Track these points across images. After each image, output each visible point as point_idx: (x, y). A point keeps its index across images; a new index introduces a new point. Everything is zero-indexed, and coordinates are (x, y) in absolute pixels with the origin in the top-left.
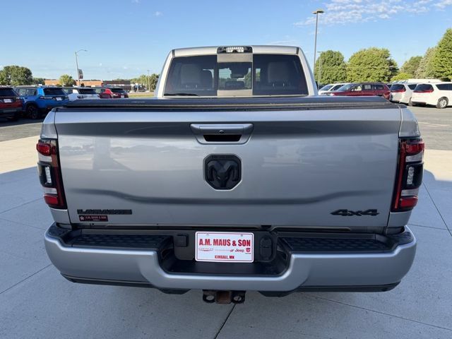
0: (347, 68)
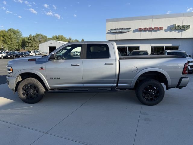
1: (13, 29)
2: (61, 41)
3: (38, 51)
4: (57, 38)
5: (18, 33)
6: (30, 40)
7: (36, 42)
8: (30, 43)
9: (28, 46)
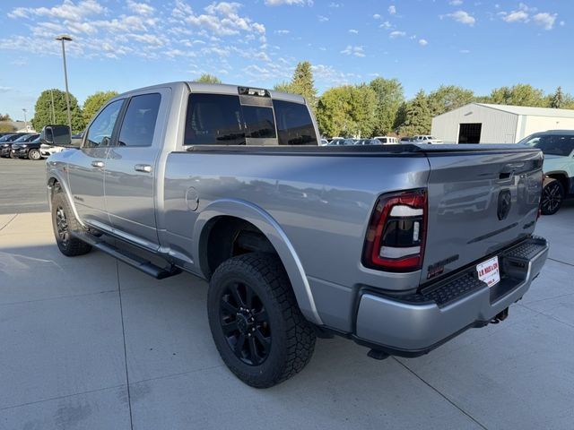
0: (83, 115)
1: (383, 80)
2: (520, 104)
3: (425, 138)
4: (506, 96)
5: (394, 90)
6: (419, 105)
7: (434, 110)
8: (416, 114)
9: (411, 123)
